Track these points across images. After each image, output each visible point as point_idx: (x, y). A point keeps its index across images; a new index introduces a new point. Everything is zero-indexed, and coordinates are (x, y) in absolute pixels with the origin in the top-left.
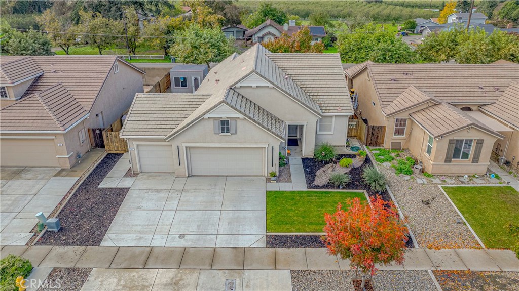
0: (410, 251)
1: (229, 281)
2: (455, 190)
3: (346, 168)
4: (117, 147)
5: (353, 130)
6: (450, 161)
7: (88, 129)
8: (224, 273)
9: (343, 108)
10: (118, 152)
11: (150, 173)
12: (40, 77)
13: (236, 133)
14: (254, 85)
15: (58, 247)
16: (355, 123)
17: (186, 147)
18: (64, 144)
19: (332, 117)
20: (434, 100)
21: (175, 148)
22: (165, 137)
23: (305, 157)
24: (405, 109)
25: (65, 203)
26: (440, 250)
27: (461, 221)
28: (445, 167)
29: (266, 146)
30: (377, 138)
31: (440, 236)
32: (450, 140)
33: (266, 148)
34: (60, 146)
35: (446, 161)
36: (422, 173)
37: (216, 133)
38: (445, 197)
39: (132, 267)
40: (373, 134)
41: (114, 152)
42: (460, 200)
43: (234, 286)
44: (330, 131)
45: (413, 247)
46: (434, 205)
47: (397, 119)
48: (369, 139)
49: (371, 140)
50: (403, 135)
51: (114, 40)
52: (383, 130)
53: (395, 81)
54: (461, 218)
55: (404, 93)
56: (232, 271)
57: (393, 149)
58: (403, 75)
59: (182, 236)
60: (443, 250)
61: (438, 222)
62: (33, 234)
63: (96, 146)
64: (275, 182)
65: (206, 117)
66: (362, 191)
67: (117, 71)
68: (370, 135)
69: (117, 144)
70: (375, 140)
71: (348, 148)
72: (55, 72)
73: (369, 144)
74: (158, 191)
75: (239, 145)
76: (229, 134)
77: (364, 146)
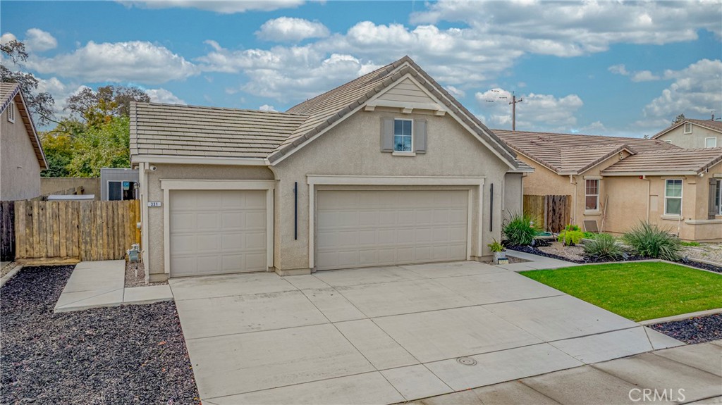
4: (58, 247)
10: (57, 262)
13: (426, 151)
17: (315, 185)
20: (629, 148)
21: (287, 190)
29: (481, 183)
30: (560, 218)
32: (710, 179)
33: (481, 187)
35: (710, 217)
37: (384, 152)
40: (554, 210)
41: (44, 262)
47: (587, 181)
48: (550, 221)
49: (553, 222)
50: (596, 208)
52: (566, 202)
58: (539, 141)
59: (467, 361)
64: (507, 261)
65: (371, 103)
67: (12, 120)
68: (551, 214)
69: (56, 238)
70: (557, 221)
73: (551, 229)
75: (430, 181)
76: (411, 153)
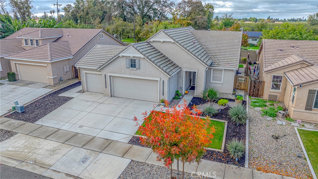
0: (238, 168)
1: (86, 157)
2: (310, 133)
3: (222, 106)
5: (242, 84)
6: (311, 109)
7: (72, 66)
8: (87, 152)
9: (231, 65)
11: (92, 92)
12: (60, 38)
13: (139, 68)
14: (162, 40)
15: (13, 120)
16: (244, 79)
17: (110, 76)
18: (51, 70)
19: (221, 70)
20: (306, 62)
21: (103, 76)
22: (96, 68)
23: (196, 97)
24: (280, 67)
25: (36, 100)
26: (268, 174)
27: (303, 156)
28: (306, 114)
29: (159, 80)
30: (258, 90)
31: (273, 163)
32: (309, 90)
33: (159, 81)
34: (49, 71)
35: (306, 109)
36: (285, 118)
37: (127, 68)
38: (297, 136)
39: (39, 137)
40: (254, 87)
42: (311, 141)
43: (86, 161)
44: (221, 81)
45: (243, 166)
46: (281, 141)
47: (274, 76)
48: (252, 91)
49: (253, 92)
50: (279, 89)
51: (128, 33)
52: (263, 85)
53: (281, 50)
54: (304, 154)
55: (286, 59)
56: (93, 151)
57: (270, 100)
58: (290, 47)
59: (81, 127)
60: (270, 174)
61: (279, 152)
62: (8, 112)
63: (76, 77)
64: (163, 106)
65: (121, 55)
66: (225, 121)
67: (102, 39)
68: (253, 88)
70: (257, 91)
71: (233, 96)
72: (68, 36)
73: (251, 95)
74: (87, 101)
75: (141, 78)
76: (135, 69)
77: (248, 96)
